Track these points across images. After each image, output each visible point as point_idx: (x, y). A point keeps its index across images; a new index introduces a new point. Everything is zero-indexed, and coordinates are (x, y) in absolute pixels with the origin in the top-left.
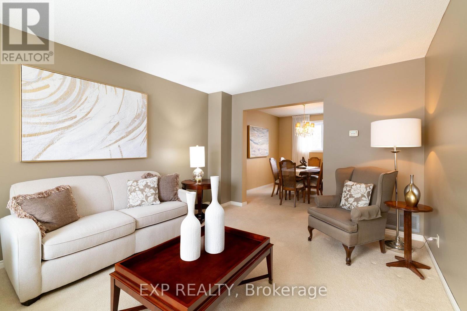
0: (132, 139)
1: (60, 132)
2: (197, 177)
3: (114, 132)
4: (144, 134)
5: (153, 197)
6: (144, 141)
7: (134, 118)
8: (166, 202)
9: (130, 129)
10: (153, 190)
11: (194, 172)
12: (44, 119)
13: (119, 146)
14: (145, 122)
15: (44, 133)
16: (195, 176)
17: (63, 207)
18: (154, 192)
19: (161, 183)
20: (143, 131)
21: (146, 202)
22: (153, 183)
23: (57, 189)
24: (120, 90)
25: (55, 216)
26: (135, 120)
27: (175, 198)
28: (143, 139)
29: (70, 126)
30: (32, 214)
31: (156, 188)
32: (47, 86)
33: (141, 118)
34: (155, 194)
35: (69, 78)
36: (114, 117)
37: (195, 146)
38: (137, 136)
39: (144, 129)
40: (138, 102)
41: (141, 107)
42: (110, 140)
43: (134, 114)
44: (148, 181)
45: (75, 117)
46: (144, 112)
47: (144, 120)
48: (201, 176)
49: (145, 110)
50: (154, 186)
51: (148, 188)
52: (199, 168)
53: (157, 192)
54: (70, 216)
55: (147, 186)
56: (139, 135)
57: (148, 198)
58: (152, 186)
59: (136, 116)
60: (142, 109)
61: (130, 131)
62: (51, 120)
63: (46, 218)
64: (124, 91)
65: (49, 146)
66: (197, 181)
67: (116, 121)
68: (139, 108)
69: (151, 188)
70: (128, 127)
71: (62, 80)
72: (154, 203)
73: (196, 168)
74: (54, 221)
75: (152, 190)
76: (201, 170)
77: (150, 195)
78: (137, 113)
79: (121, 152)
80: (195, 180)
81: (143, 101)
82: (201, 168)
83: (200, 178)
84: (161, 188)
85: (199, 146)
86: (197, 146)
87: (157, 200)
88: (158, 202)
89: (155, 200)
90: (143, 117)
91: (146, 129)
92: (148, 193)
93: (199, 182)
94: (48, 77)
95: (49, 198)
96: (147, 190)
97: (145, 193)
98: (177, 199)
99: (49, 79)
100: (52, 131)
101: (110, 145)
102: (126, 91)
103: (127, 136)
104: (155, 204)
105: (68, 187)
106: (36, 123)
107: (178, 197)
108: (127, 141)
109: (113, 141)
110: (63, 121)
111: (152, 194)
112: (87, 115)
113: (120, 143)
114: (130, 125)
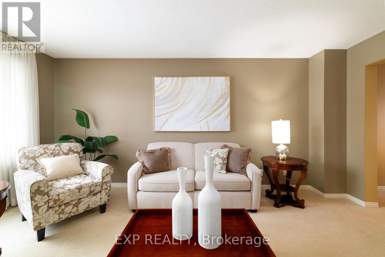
0: (217, 116)
1: (171, 113)
2: (280, 154)
3: (203, 111)
4: (227, 111)
5: (220, 166)
6: (227, 117)
7: (219, 99)
8: (234, 174)
9: (215, 108)
10: (222, 160)
11: (277, 147)
12: (164, 107)
13: (207, 122)
14: (228, 101)
15: (163, 115)
16: (278, 153)
17: (158, 160)
18: (221, 162)
19: (231, 155)
20: (226, 108)
21: (215, 169)
22: (223, 154)
23: (161, 149)
24: (207, 78)
25: (151, 165)
26: (219, 100)
27: (242, 172)
28: (226, 115)
29: (176, 109)
30: (143, 161)
31: (225, 159)
32: (165, 86)
33: (224, 98)
34: (223, 164)
35: (175, 78)
36: (203, 100)
37: (278, 120)
38: (221, 113)
39: (227, 107)
40: (221, 84)
41: (224, 88)
42: (200, 118)
43: (218, 96)
44: (219, 152)
45: (178, 103)
46: (227, 92)
47: (227, 99)
48: (286, 153)
49: (228, 91)
50: (223, 157)
51: (218, 157)
52: (283, 144)
53: (226, 162)
54: (161, 167)
55: (217, 155)
56: (222, 112)
57: (216, 166)
58: (221, 156)
59: (220, 97)
60: (226, 90)
61: (215, 109)
62: (167, 106)
63: (147, 165)
64: (210, 79)
65: (166, 122)
66: (280, 158)
67: (204, 103)
68: (222, 90)
69: (220, 158)
70: (213, 107)
71: (172, 81)
72: (221, 171)
73: (280, 144)
74: (150, 168)
75: (220, 160)
76: (285, 147)
77: (218, 164)
78: (221, 94)
79: (208, 126)
80: (278, 157)
81: (226, 83)
82: (285, 145)
83: (284, 156)
84: (230, 159)
85: (282, 120)
86: (281, 120)
87: (223, 169)
88: (225, 172)
89: (222, 168)
90: (226, 96)
91: (229, 106)
92: (217, 161)
93: (283, 160)
94: (165, 80)
95: (155, 153)
96: (217, 159)
97: (215, 161)
98: (245, 173)
99: (166, 81)
100: (168, 113)
101: (200, 121)
102: (213, 78)
103: (213, 113)
104: (222, 173)
105: (167, 149)
106: (160, 109)
107: (245, 171)
108: (213, 117)
109: (203, 118)
110: (172, 107)
111: (220, 163)
112: (185, 101)
113: (208, 119)
114: (215, 104)
